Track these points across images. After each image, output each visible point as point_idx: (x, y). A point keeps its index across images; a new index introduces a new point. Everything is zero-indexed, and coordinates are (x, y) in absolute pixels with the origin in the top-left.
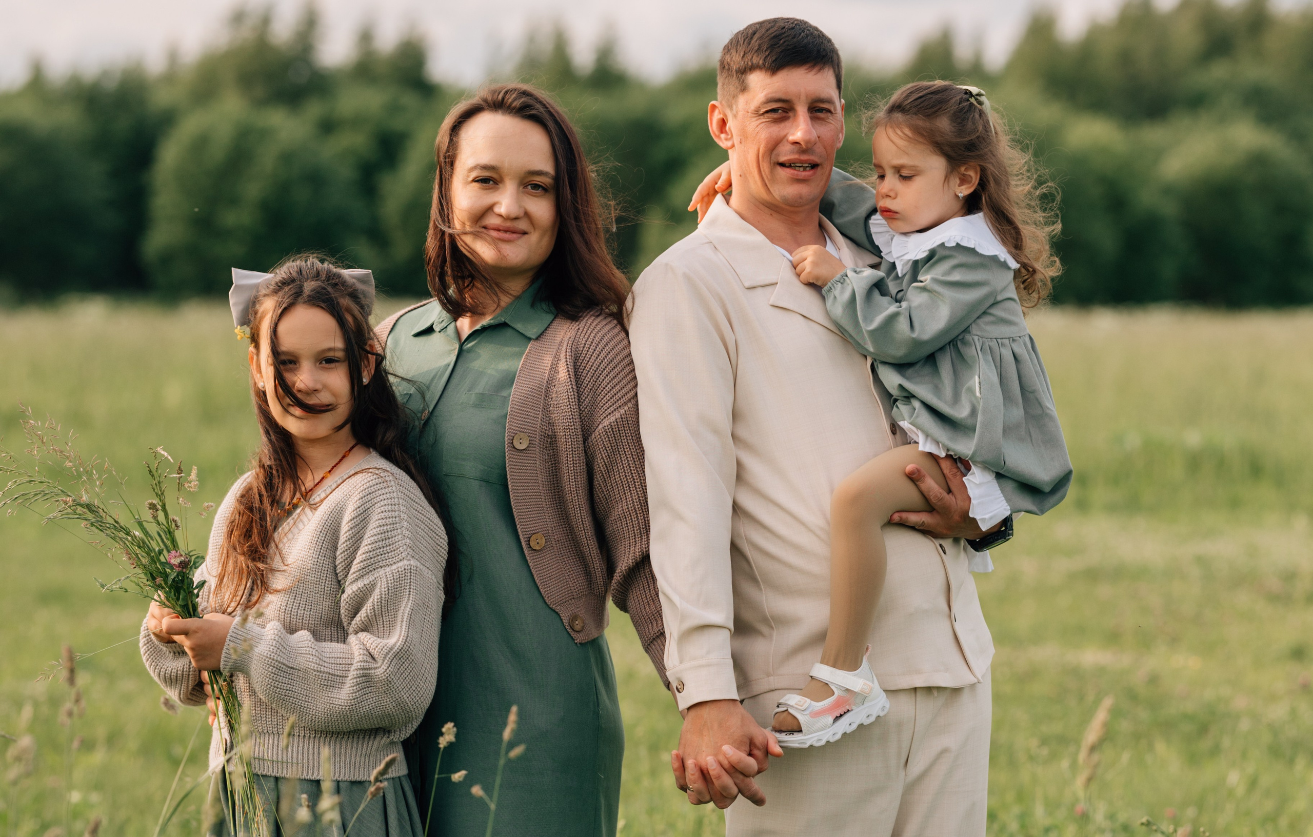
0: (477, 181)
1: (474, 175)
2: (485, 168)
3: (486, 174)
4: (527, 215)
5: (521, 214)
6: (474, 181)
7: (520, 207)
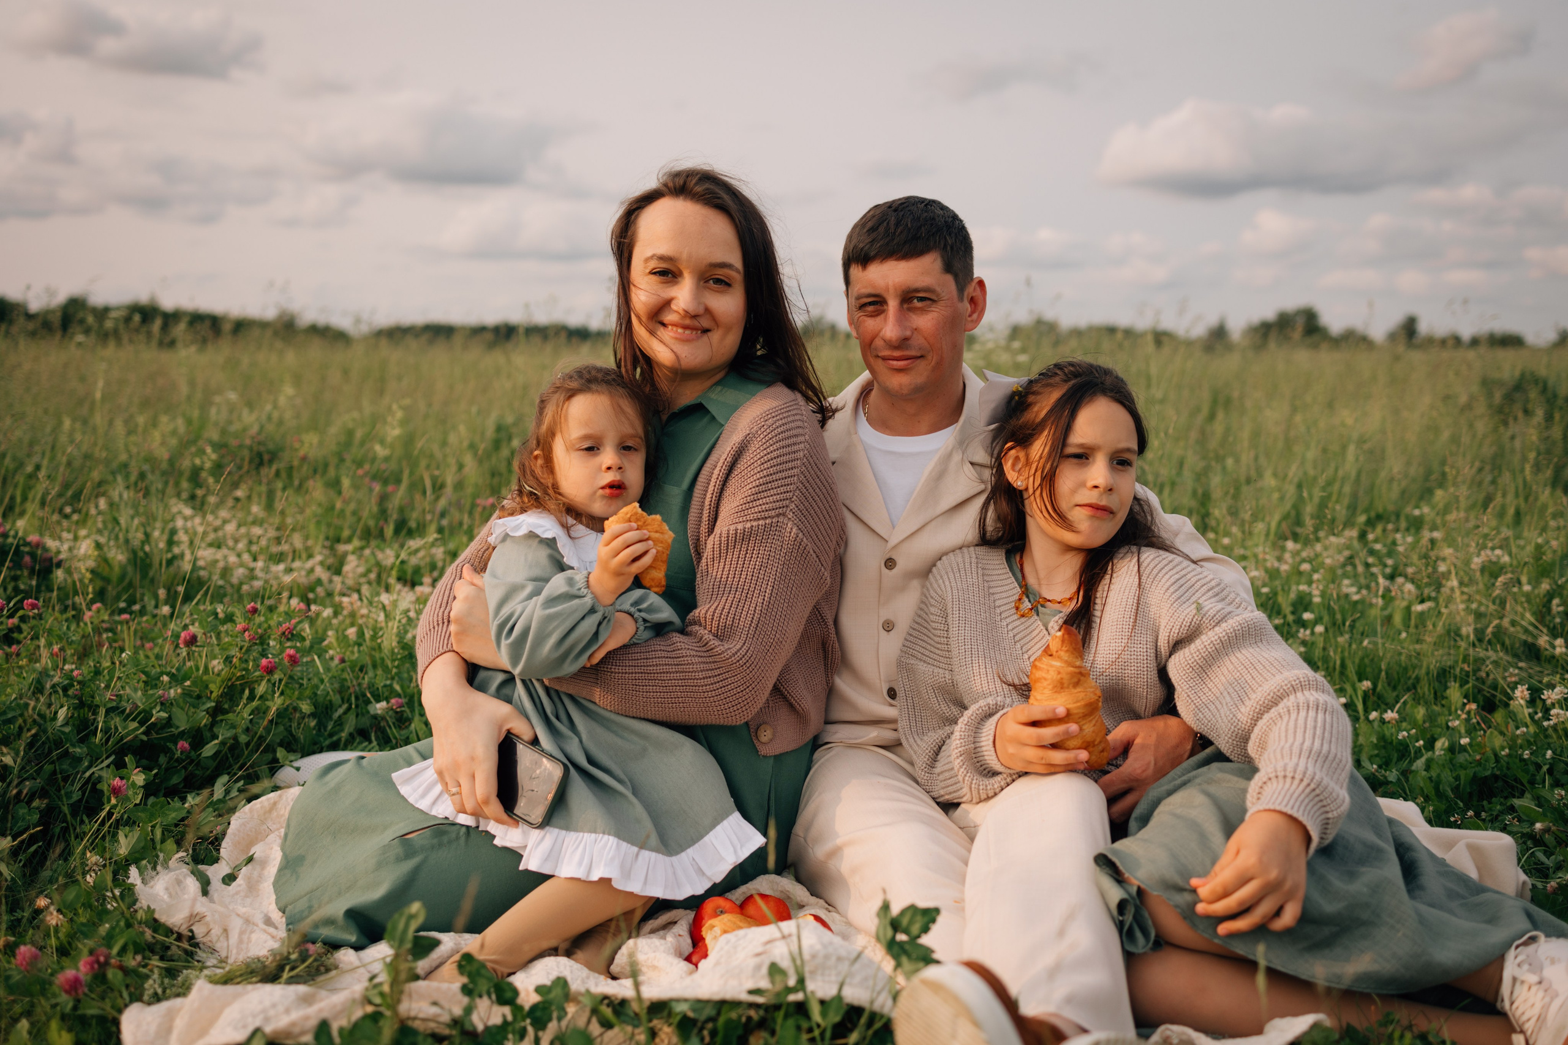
0: (655, 273)
1: (653, 264)
2: (662, 258)
3: (664, 265)
4: (708, 311)
5: (701, 310)
6: (652, 273)
7: (699, 303)
